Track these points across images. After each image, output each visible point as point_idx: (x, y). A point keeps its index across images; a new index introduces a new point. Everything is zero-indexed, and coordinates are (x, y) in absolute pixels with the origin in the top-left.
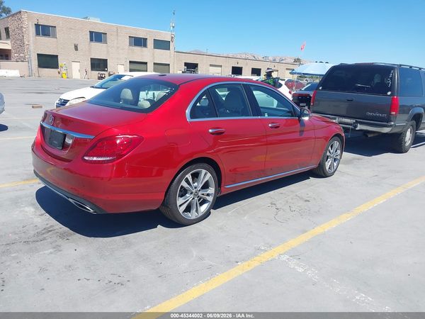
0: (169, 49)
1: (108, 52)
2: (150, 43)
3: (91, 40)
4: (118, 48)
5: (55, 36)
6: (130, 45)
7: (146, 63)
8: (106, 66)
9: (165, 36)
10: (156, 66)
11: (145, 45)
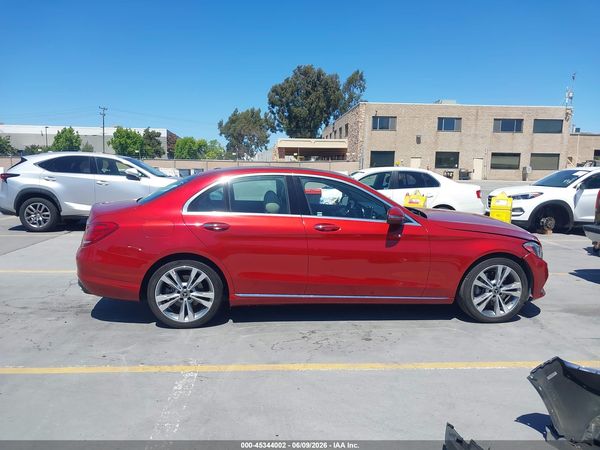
0: (560, 132)
1: (461, 142)
2: (528, 126)
3: (440, 128)
4: (476, 135)
5: (394, 129)
6: (496, 130)
7: (518, 155)
8: (456, 161)
9: (555, 112)
10: (534, 158)
11: (519, 129)
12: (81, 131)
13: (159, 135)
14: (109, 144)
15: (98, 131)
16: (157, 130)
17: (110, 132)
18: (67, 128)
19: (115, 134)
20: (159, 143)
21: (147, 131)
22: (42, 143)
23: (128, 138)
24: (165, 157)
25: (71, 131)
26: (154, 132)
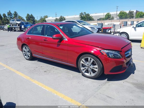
12: (112, 13)
13: (133, 12)
14: (118, 16)
15: (115, 13)
16: (133, 11)
17: (118, 13)
18: (108, 13)
19: (120, 13)
20: (133, 14)
21: (130, 11)
22: (102, 17)
23: (123, 13)
24: (135, 18)
25: (109, 13)
26: (132, 11)
